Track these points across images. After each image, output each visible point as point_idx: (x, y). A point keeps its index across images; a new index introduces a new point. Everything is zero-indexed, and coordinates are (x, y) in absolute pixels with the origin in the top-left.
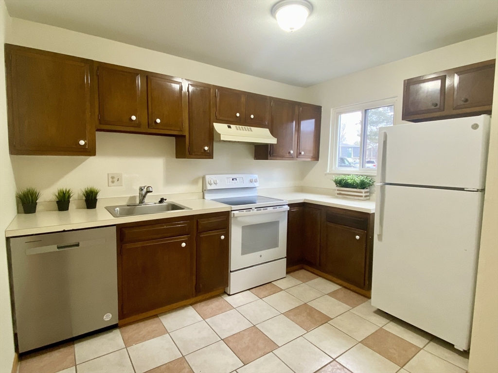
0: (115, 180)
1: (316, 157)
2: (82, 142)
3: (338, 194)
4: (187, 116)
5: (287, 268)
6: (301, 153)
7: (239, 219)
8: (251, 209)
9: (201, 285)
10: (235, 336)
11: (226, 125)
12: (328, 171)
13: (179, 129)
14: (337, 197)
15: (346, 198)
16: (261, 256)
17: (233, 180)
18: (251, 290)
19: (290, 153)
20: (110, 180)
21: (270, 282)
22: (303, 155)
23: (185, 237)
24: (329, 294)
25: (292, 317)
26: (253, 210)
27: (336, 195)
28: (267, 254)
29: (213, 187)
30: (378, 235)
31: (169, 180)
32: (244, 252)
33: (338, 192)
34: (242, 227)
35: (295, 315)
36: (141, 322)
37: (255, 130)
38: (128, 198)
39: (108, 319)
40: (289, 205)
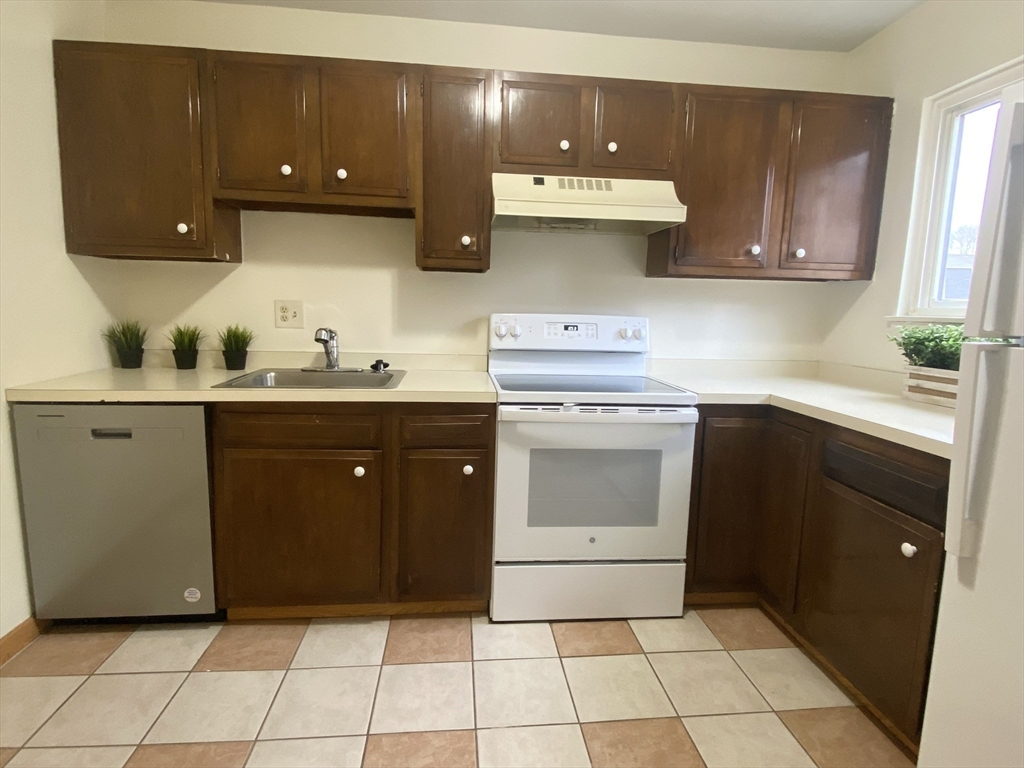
0: (290, 314)
1: (865, 268)
2: (183, 228)
3: (912, 389)
4: (419, 160)
5: (687, 591)
6: (794, 255)
7: (521, 428)
8: (562, 404)
9: (410, 577)
10: (405, 739)
11: (530, 178)
12: (899, 313)
13: (396, 193)
14: (906, 402)
15: (937, 404)
16: (592, 540)
17: (566, 328)
18: (555, 625)
19: (749, 252)
20: (280, 314)
21: (625, 619)
22: (805, 260)
23: (368, 455)
24: (784, 716)
25: (596, 746)
26: (568, 408)
27: (906, 393)
28: (614, 539)
29: (508, 343)
30: (961, 560)
31: (407, 320)
32: (535, 520)
33: (914, 382)
34: (531, 450)
35: (612, 745)
36: (268, 624)
37: (621, 185)
38: (313, 356)
39: (194, 600)
40: (699, 407)
